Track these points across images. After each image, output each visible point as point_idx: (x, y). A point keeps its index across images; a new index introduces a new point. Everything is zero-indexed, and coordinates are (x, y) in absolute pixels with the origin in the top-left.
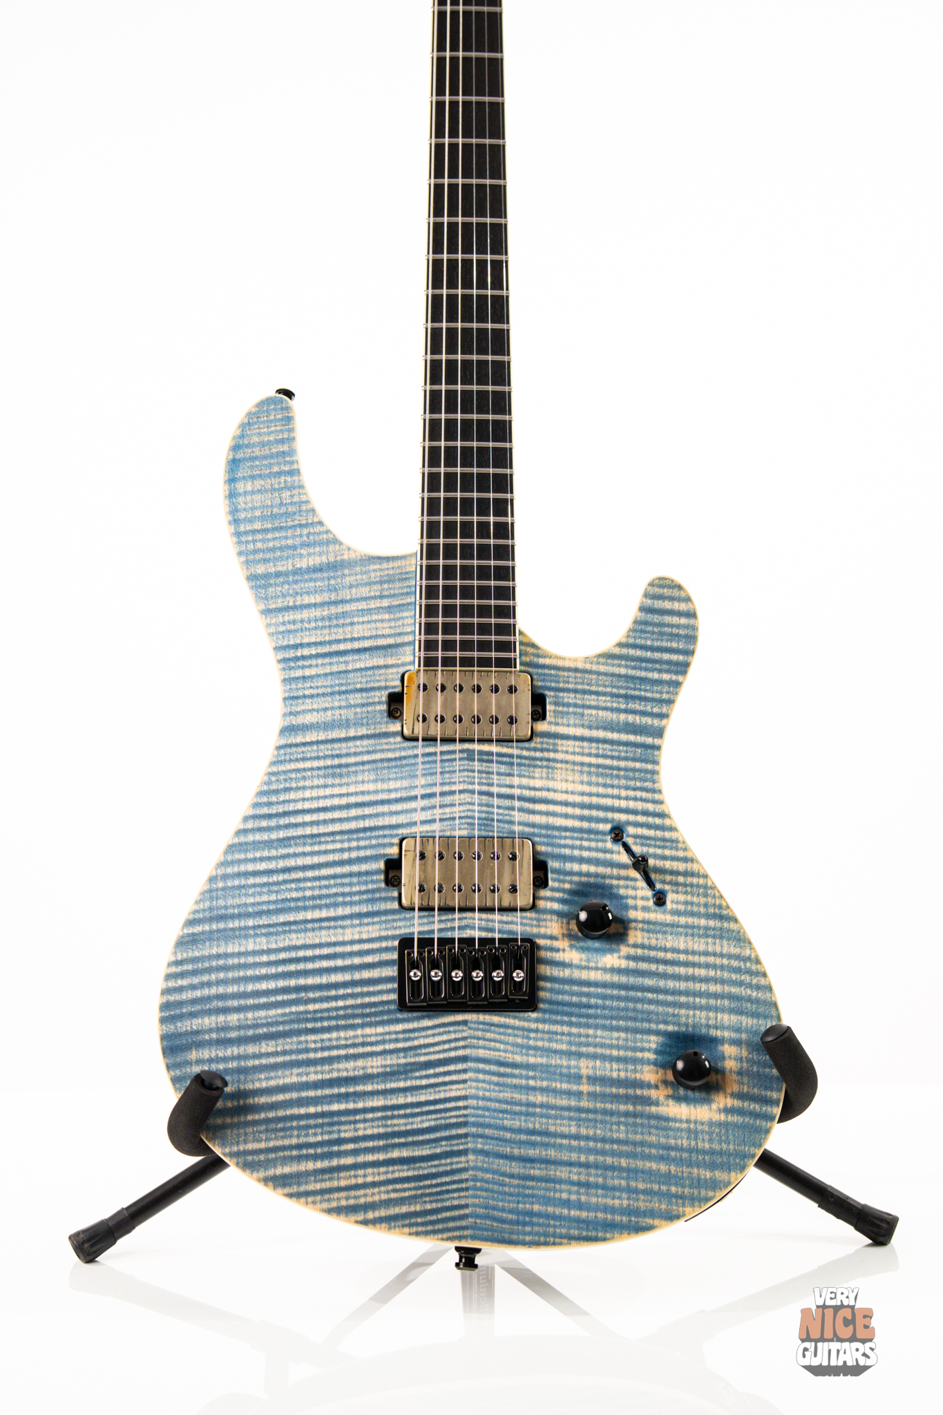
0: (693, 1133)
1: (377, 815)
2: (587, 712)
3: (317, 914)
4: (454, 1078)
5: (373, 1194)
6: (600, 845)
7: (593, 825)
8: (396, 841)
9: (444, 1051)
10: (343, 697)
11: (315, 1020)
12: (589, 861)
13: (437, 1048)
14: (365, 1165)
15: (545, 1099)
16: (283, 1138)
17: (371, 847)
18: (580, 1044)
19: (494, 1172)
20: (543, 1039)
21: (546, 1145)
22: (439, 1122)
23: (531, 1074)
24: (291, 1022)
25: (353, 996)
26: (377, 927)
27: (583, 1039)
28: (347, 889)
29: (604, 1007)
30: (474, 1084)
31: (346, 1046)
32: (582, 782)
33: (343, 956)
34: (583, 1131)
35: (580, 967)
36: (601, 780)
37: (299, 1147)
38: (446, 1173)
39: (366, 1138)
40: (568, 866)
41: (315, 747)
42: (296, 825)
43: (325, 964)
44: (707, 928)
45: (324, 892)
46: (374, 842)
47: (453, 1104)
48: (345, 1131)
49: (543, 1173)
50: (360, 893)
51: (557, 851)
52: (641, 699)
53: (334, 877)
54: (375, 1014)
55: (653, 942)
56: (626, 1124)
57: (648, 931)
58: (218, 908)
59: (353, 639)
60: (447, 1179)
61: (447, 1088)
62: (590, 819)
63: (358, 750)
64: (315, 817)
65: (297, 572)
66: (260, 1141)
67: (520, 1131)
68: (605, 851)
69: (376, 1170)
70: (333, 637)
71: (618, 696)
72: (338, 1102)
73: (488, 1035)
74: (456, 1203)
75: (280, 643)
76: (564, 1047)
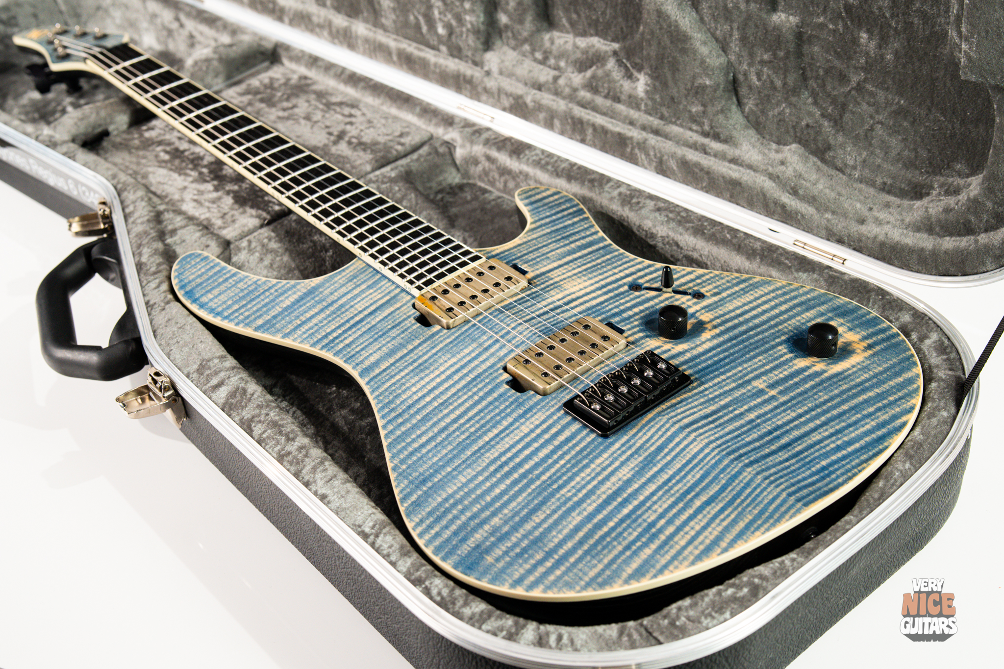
0: (865, 369)
1: (474, 369)
2: (549, 255)
3: (491, 435)
4: (685, 443)
5: (710, 533)
6: (631, 296)
7: (616, 292)
8: (501, 371)
9: (662, 436)
11: (556, 481)
12: (634, 306)
13: (655, 438)
14: (685, 523)
15: (756, 414)
16: (610, 552)
17: (488, 383)
18: (741, 378)
19: (774, 466)
20: (715, 391)
21: (787, 432)
22: (704, 469)
23: (731, 409)
24: (539, 494)
25: (565, 453)
26: (540, 414)
27: (739, 375)
28: (497, 411)
29: (732, 354)
30: (702, 437)
31: (593, 479)
32: (585, 281)
33: (535, 440)
34: (800, 411)
35: (692, 349)
36: (595, 274)
37: (628, 547)
38: (744, 488)
39: (666, 511)
40: (625, 315)
42: (424, 407)
43: (527, 452)
44: (742, 289)
45: (482, 422)
46: (487, 381)
47: (701, 456)
48: (649, 517)
49: (804, 445)
50: (507, 407)
51: (609, 314)
52: (574, 234)
53: (481, 411)
54: (593, 451)
55: (721, 312)
56: (820, 391)
57: (711, 310)
58: (416, 479)
59: (360, 312)
60: (748, 490)
61: (687, 450)
62: (610, 291)
63: (425, 351)
64: (432, 396)
65: (286, 309)
66: (595, 566)
67: (761, 437)
68: (639, 297)
69: (696, 520)
70: (346, 318)
71: (559, 240)
72: (624, 507)
73: (679, 411)
74: (771, 497)
75: (312, 342)
76: (734, 385)
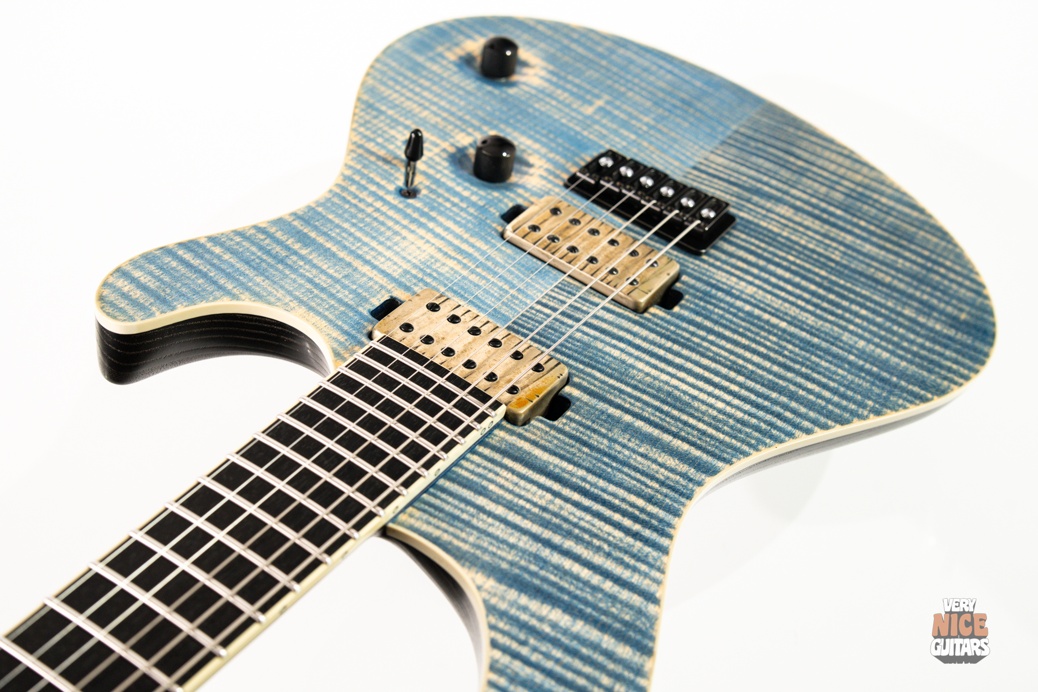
1: (652, 343)
3: (774, 320)
4: (715, 166)
6: (434, 196)
7: (427, 210)
9: (710, 181)
10: (613, 452)
11: (824, 264)
12: (458, 195)
13: (718, 186)
17: (678, 326)
18: (582, 121)
28: (728, 316)
29: (538, 124)
31: (805, 234)
32: (403, 238)
33: (766, 281)
40: (482, 204)
41: (683, 434)
43: (791, 288)
45: (754, 329)
46: (672, 328)
50: (717, 307)
54: (761, 233)
62: (426, 215)
68: (434, 190)
76: (597, 127)
